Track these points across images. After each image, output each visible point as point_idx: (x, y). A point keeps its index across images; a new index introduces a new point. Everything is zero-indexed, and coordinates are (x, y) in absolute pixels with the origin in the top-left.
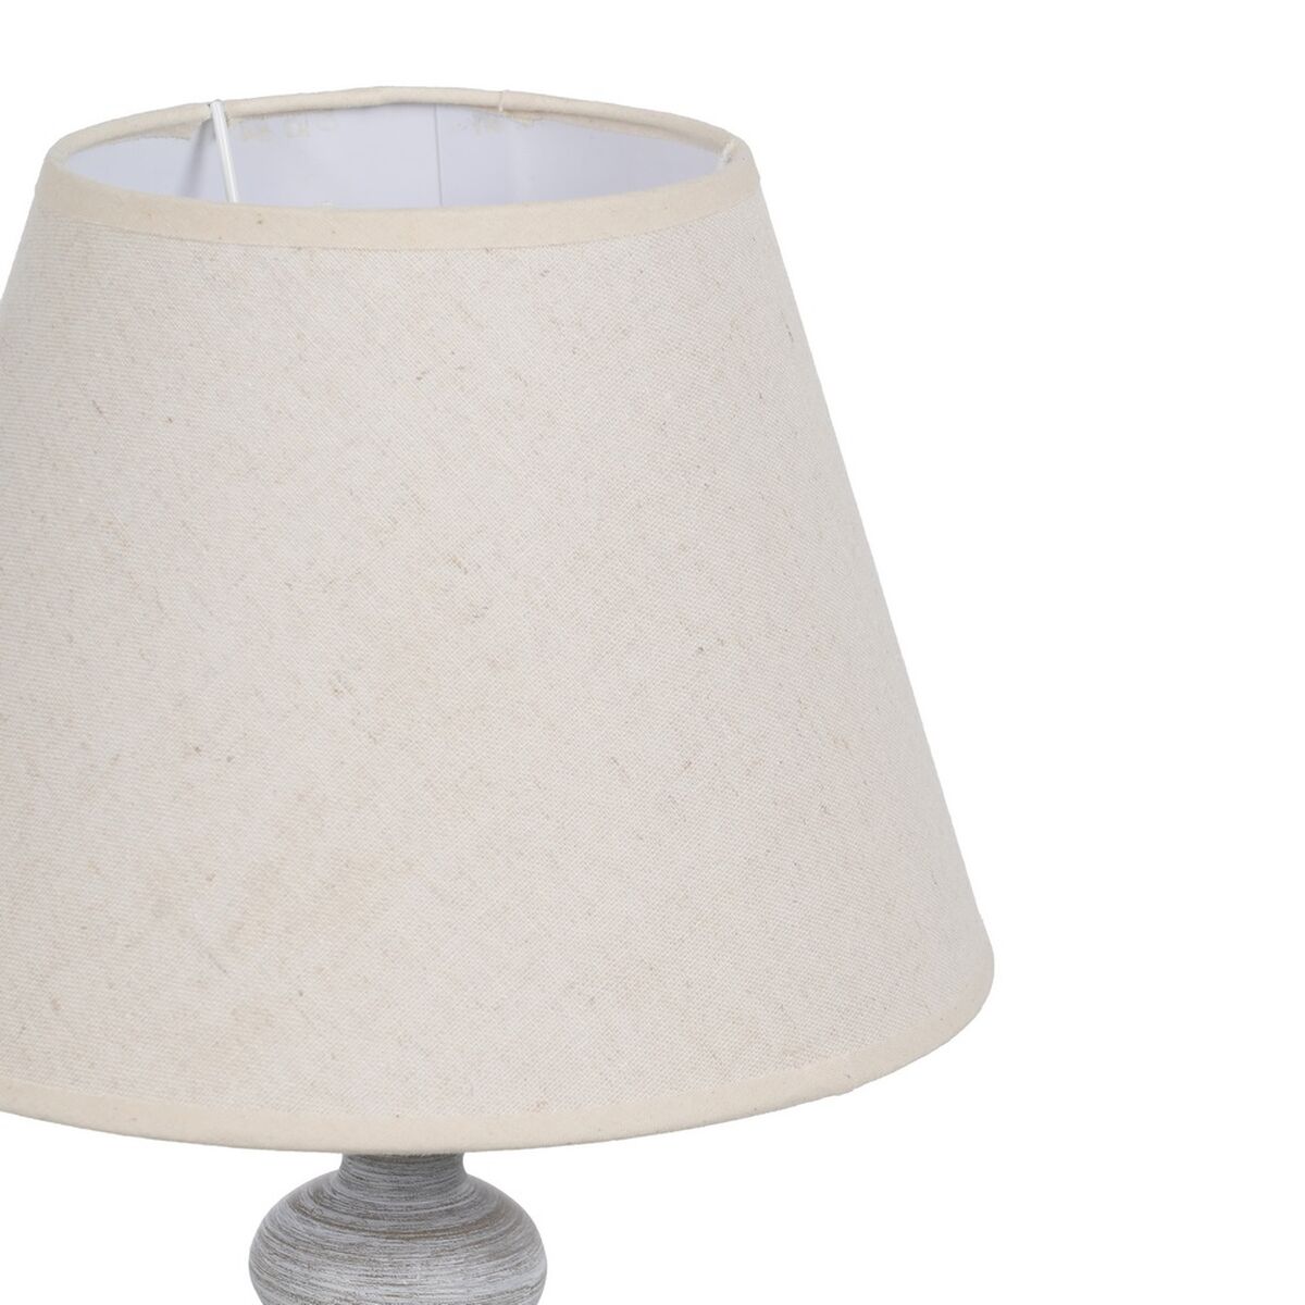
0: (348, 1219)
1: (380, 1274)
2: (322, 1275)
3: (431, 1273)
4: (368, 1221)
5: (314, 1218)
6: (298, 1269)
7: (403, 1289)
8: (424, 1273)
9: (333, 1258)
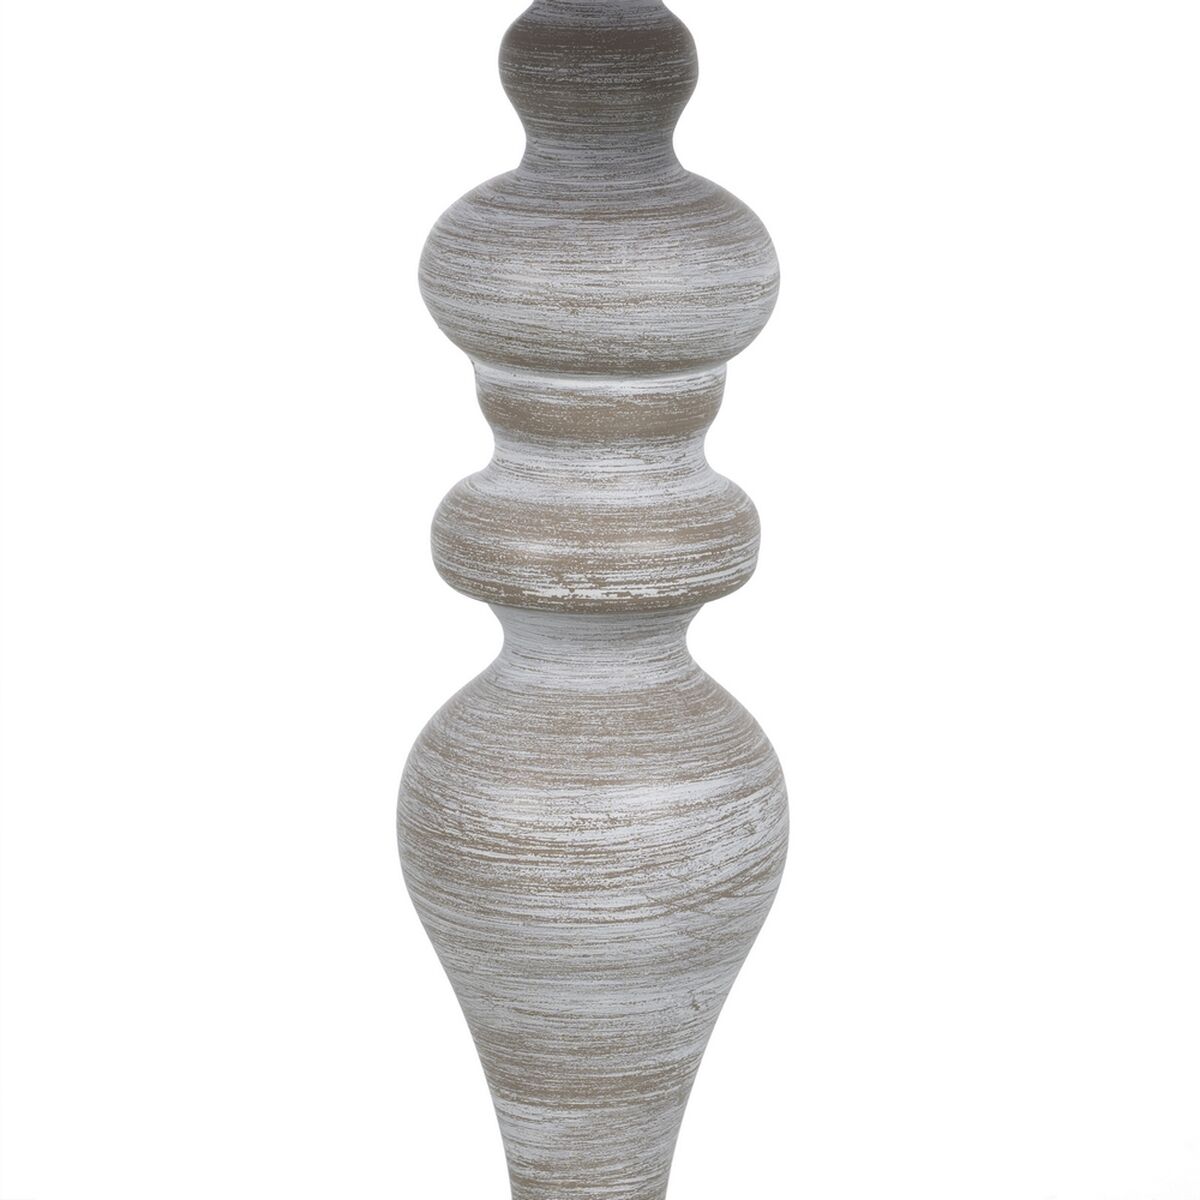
0: (535, 202)
1: (577, 259)
2: (507, 266)
3: (640, 257)
4: (560, 202)
5: (495, 206)
6: (478, 263)
7: (606, 277)
8: (631, 257)
9: (520, 245)
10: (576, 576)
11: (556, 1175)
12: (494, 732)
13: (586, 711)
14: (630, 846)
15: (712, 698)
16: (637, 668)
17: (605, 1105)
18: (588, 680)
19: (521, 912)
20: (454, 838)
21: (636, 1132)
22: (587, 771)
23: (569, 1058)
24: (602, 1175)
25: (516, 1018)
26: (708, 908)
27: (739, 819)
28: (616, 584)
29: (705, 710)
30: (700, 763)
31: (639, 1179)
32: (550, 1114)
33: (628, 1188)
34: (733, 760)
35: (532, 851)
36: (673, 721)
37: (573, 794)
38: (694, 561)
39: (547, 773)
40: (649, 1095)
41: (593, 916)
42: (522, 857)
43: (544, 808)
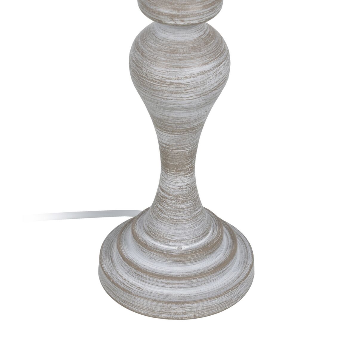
10: (176, 19)
11: (171, 147)
12: (155, 51)
13: (179, 47)
14: (191, 83)
15: (211, 37)
16: (192, 34)
17: (183, 134)
18: (179, 38)
19: (162, 97)
20: (145, 78)
21: (191, 138)
22: (179, 65)
23: (174, 125)
24: (182, 147)
25: (161, 116)
26: (210, 94)
27: (218, 72)
28: (187, 21)
29: (209, 43)
30: (208, 60)
31: (191, 147)
32: (169, 135)
33: (189, 149)
34: (216, 57)
35: (165, 84)
36: (201, 48)
37: (176, 70)
38: (207, 13)
39: (169, 65)
40: (194, 131)
41: (181, 99)
42: (163, 85)
43: (168, 74)
